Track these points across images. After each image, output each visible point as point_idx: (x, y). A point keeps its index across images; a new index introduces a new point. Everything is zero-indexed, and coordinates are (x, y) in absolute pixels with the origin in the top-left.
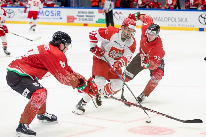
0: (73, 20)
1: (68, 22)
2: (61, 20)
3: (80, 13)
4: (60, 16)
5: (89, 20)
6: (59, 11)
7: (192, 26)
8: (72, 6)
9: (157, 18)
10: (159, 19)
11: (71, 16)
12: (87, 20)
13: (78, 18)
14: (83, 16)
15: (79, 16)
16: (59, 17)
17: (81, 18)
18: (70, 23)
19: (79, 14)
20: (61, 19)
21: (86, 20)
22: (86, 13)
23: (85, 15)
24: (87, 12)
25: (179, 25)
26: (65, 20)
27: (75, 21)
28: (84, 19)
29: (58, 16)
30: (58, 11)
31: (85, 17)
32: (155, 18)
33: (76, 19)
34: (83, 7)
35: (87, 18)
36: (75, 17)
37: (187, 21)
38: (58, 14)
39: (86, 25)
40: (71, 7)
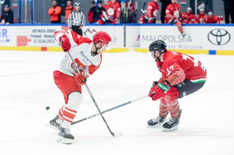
0: (26, 42)
1: (18, 45)
2: (8, 43)
3: (35, 32)
4: (6, 36)
5: (49, 41)
6: (5, 30)
7: (199, 48)
8: (24, 23)
9: (147, 37)
10: (151, 39)
11: (22, 37)
12: (47, 41)
13: (33, 39)
14: (40, 36)
15: (34, 36)
16: (5, 38)
17: (37, 39)
18: (21, 47)
19: (34, 34)
20: (8, 40)
21: (44, 41)
22: (44, 32)
23: (43, 34)
24: (46, 30)
25: (180, 46)
26: (14, 42)
27: (29, 43)
28: (42, 41)
29: (3, 37)
30: (3, 30)
31: (43, 38)
32: (145, 37)
33: (30, 40)
34: (40, 23)
35: (47, 39)
36: (29, 37)
37: (191, 40)
38: (4, 34)
39: (44, 49)
40: (22, 24)
